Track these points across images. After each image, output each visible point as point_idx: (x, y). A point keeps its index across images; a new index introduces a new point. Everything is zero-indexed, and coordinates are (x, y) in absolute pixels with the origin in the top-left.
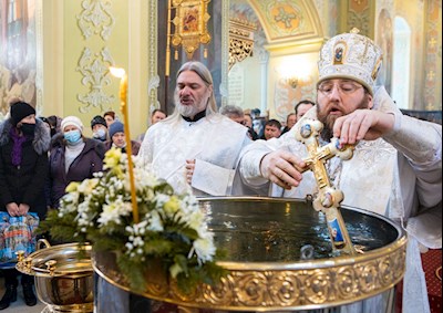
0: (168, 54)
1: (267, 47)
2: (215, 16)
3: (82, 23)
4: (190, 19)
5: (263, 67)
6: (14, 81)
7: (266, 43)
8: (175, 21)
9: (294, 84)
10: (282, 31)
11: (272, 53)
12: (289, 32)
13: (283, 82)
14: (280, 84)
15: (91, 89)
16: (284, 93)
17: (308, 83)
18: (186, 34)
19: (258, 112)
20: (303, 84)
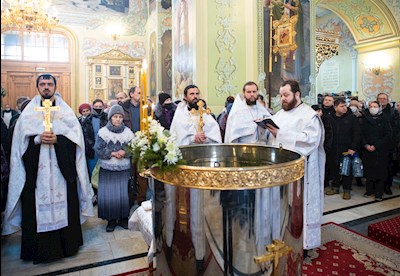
0: (271, 59)
1: (355, 47)
2: (305, 31)
3: (218, 44)
4: (284, 35)
5: (353, 61)
6: (182, 79)
7: (355, 44)
8: (275, 38)
9: (377, 72)
10: (366, 34)
11: (360, 51)
12: (372, 35)
13: (368, 70)
14: (366, 73)
15: (224, 82)
16: (369, 79)
17: (388, 71)
18: (282, 45)
19: (350, 93)
20: (384, 72)
